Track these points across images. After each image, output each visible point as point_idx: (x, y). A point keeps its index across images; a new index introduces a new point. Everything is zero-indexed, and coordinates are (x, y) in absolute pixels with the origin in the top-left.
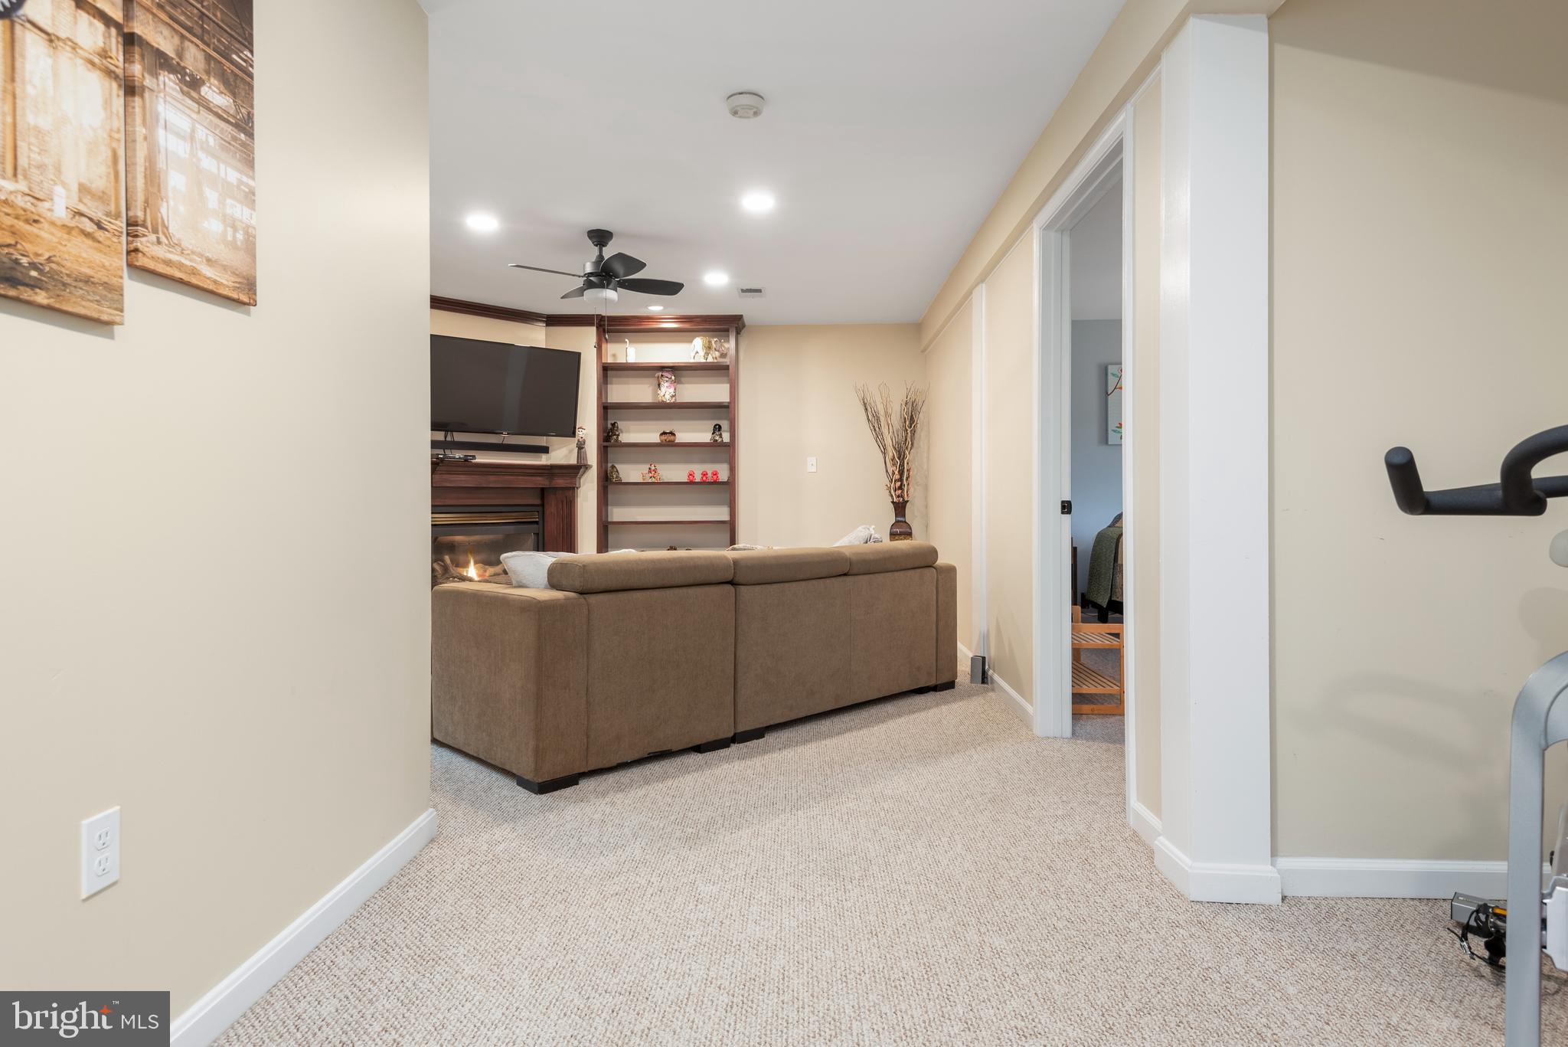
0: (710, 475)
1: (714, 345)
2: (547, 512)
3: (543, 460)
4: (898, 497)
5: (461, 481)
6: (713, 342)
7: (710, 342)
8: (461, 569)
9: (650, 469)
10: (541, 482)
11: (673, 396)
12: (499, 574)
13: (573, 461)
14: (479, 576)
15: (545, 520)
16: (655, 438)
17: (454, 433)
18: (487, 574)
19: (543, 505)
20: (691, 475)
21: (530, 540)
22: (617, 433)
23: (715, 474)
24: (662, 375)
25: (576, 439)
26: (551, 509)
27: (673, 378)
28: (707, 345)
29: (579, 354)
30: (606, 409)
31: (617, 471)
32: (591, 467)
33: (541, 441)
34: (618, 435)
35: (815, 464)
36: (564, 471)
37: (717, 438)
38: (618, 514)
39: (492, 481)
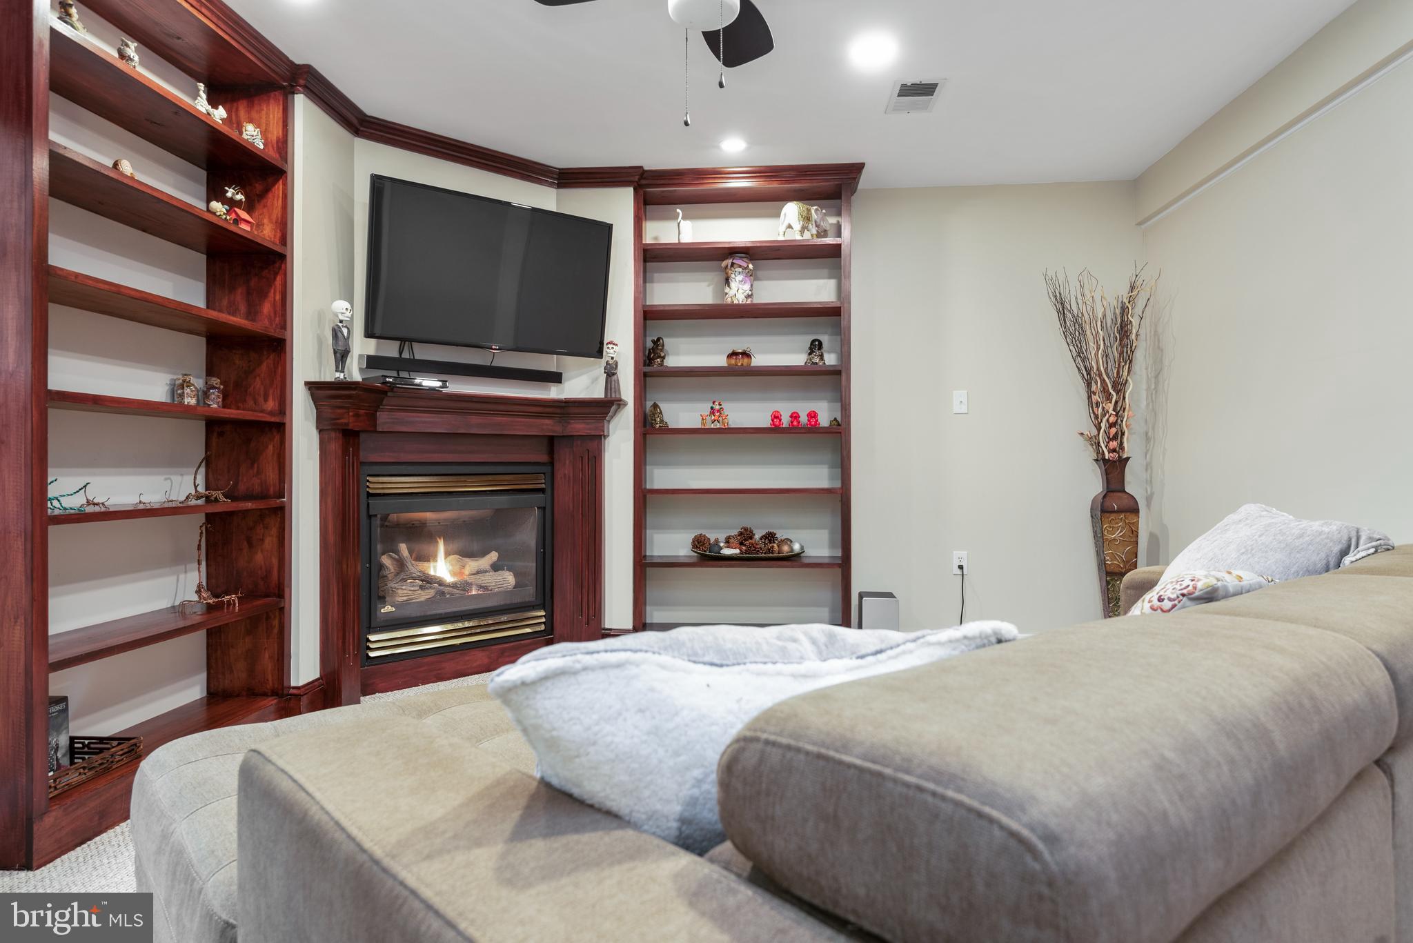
0: (804, 419)
1: (814, 216)
2: (559, 475)
3: (553, 392)
4: (1114, 451)
5: (425, 422)
6: (813, 212)
7: (809, 211)
8: (426, 564)
9: (712, 408)
10: (548, 426)
11: (748, 296)
12: (486, 572)
13: (599, 393)
14: (453, 574)
15: (556, 486)
16: (720, 361)
17: (414, 344)
18: (467, 571)
19: (552, 463)
20: (776, 416)
21: (532, 520)
22: (662, 355)
23: (813, 415)
24: (733, 264)
25: (603, 362)
26: (566, 467)
27: (751, 266)
28: (805, 214)
29: (610, 227)
30: (648, 316)
31: (661, 413)
32: (625, 404)
33: (548, 363)
34: (664, 358)
35: (965, 401)
36: (587, 410)
37: (816, 360)
38: (662, 477)
39: (475, 424)
